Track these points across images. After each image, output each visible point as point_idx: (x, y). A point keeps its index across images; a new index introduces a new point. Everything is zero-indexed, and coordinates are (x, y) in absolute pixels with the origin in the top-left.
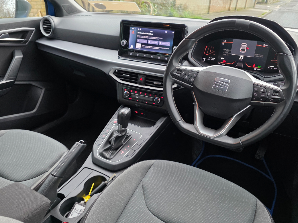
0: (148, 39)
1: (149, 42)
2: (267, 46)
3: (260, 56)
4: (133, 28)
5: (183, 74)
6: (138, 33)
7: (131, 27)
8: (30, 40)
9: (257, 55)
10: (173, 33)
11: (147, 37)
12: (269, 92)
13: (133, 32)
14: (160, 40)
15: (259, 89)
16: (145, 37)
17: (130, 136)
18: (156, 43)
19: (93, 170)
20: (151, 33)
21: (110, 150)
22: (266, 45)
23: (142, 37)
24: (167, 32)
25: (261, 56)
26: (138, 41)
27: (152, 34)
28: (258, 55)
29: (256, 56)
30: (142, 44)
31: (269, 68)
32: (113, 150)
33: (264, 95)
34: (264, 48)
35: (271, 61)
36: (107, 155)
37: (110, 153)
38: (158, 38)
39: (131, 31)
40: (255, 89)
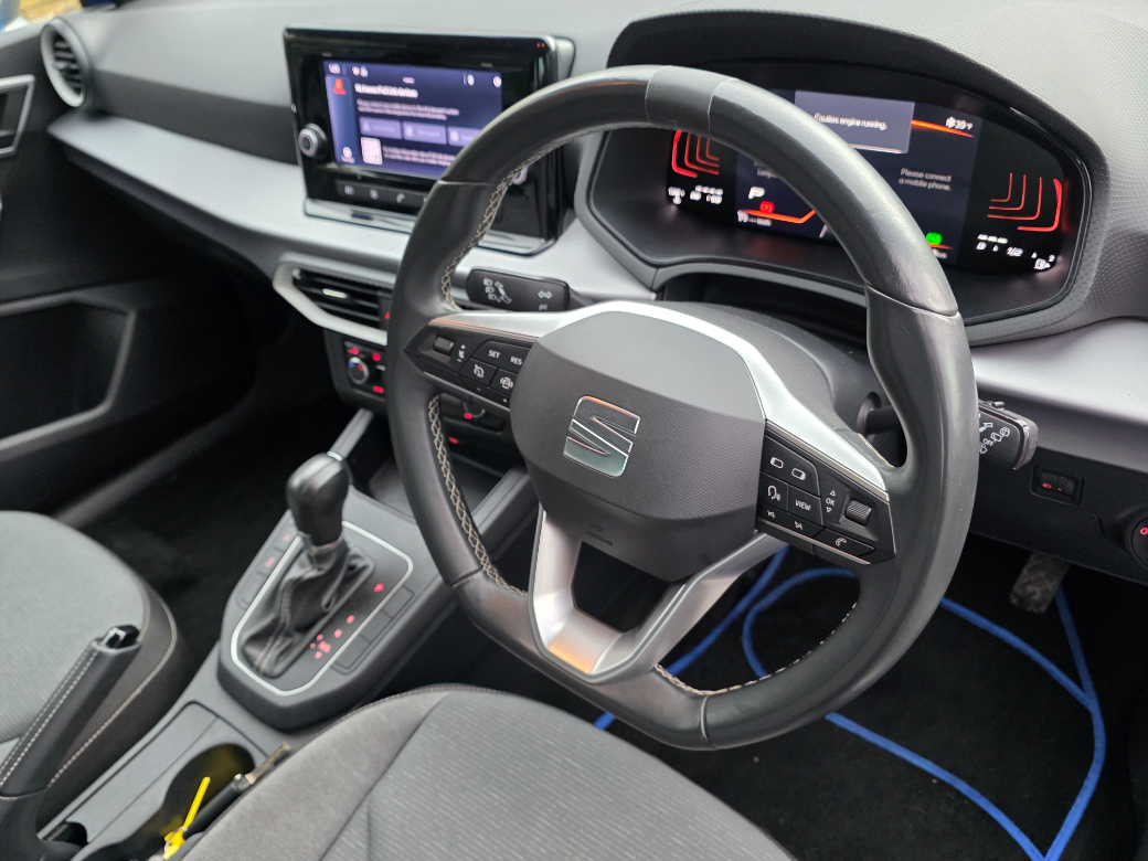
0: (402, 119)
1: (410, 132)
2: (965, 130)
3: (932, 181)
4: (334, 68)
5: (461, 354)
6: (360, 88)
7: (325, 63)
8: (21, 128)
9: (919, 179)
10: (498, 82)
11: (398, 109)
12: (832, 497)
13: (339, 85)
14: (450, 122)
15: (790, 463)
16: (388, 109)
17: (364, 568)
18: (433, 134)
19: (218, 716)
20: (410, 86)
21: (276, 639)
22: (962, 125)
23: (376, 107)
24: (471, 80)
25: (939, 182)
26: (366, 125)
27: (413, 94)
28: (924, 179)
29: (916, 183)
30: (386, 142)
31: (981, 246)
32: (288, 635)
33: (808, 508)
34: (953, 138)
35: (994, 212)
36: (265, 656)
37: (278, 647)
38: (439, 113)
39: (328, 80)
40: (773, 460)
